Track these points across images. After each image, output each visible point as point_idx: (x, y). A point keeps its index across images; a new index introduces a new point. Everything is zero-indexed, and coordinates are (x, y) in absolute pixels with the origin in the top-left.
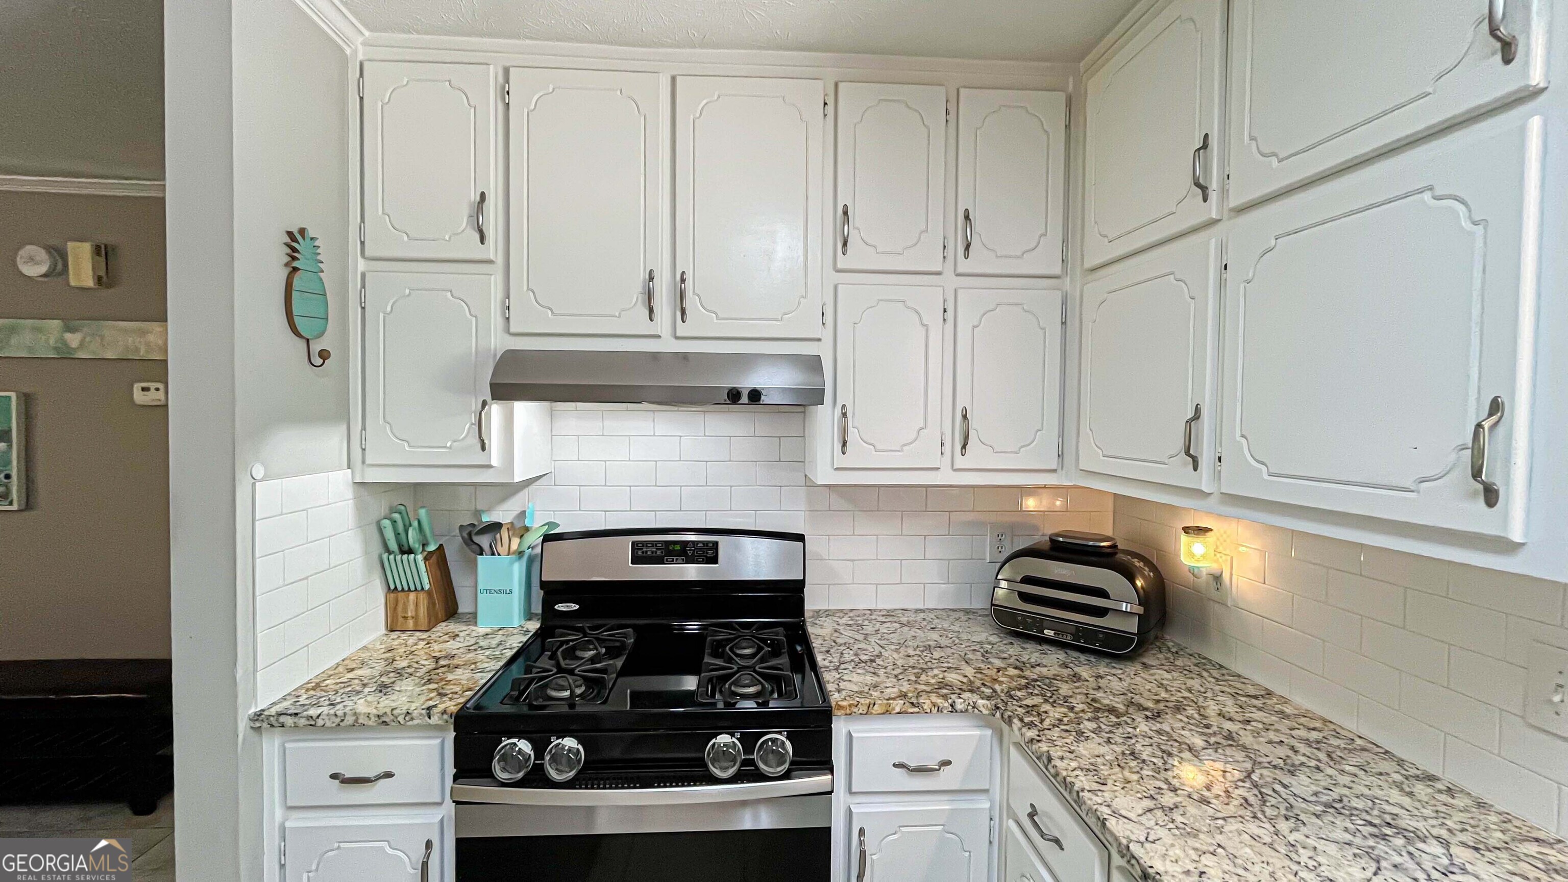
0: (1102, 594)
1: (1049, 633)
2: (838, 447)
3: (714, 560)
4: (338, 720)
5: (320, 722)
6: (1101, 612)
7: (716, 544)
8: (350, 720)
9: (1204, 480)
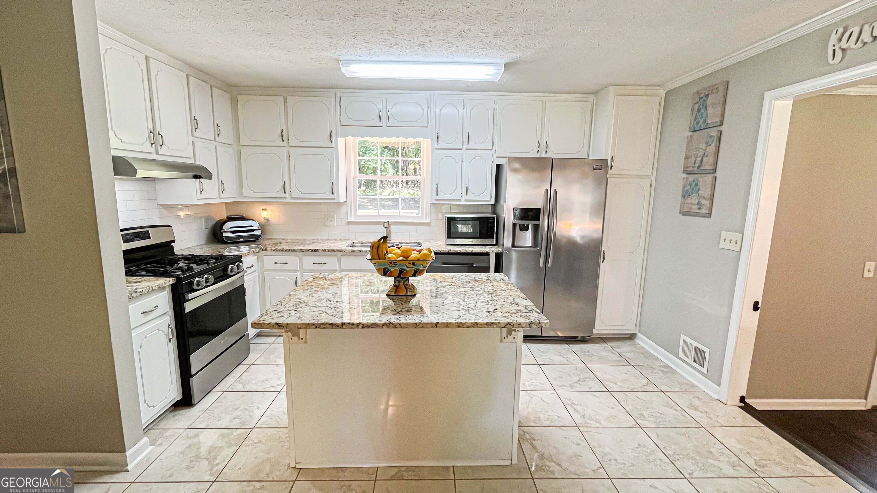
0: (252, 226)
1: (241, 239)
2: (199, 192)
3: (149, 237)
4: (148, 290)
5: (143, 292)
6: (252, 231)
7: (148, 231)
8: (151, 289)
9: (287, 195)
